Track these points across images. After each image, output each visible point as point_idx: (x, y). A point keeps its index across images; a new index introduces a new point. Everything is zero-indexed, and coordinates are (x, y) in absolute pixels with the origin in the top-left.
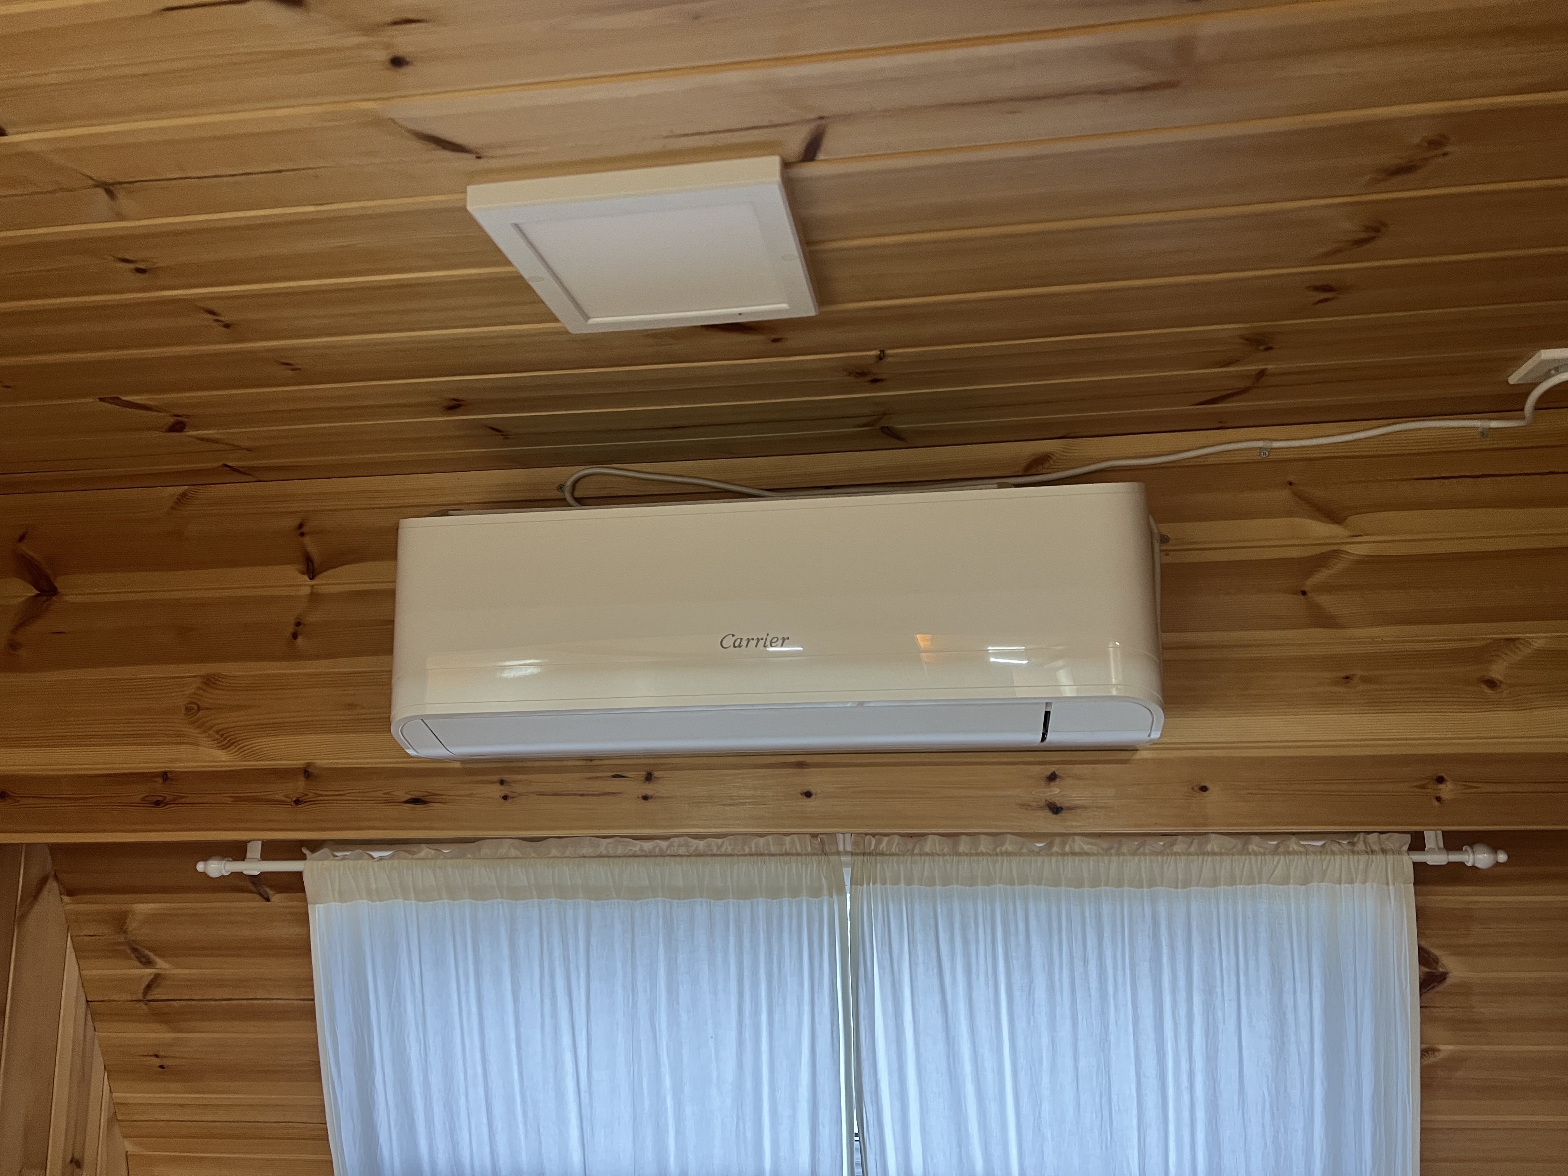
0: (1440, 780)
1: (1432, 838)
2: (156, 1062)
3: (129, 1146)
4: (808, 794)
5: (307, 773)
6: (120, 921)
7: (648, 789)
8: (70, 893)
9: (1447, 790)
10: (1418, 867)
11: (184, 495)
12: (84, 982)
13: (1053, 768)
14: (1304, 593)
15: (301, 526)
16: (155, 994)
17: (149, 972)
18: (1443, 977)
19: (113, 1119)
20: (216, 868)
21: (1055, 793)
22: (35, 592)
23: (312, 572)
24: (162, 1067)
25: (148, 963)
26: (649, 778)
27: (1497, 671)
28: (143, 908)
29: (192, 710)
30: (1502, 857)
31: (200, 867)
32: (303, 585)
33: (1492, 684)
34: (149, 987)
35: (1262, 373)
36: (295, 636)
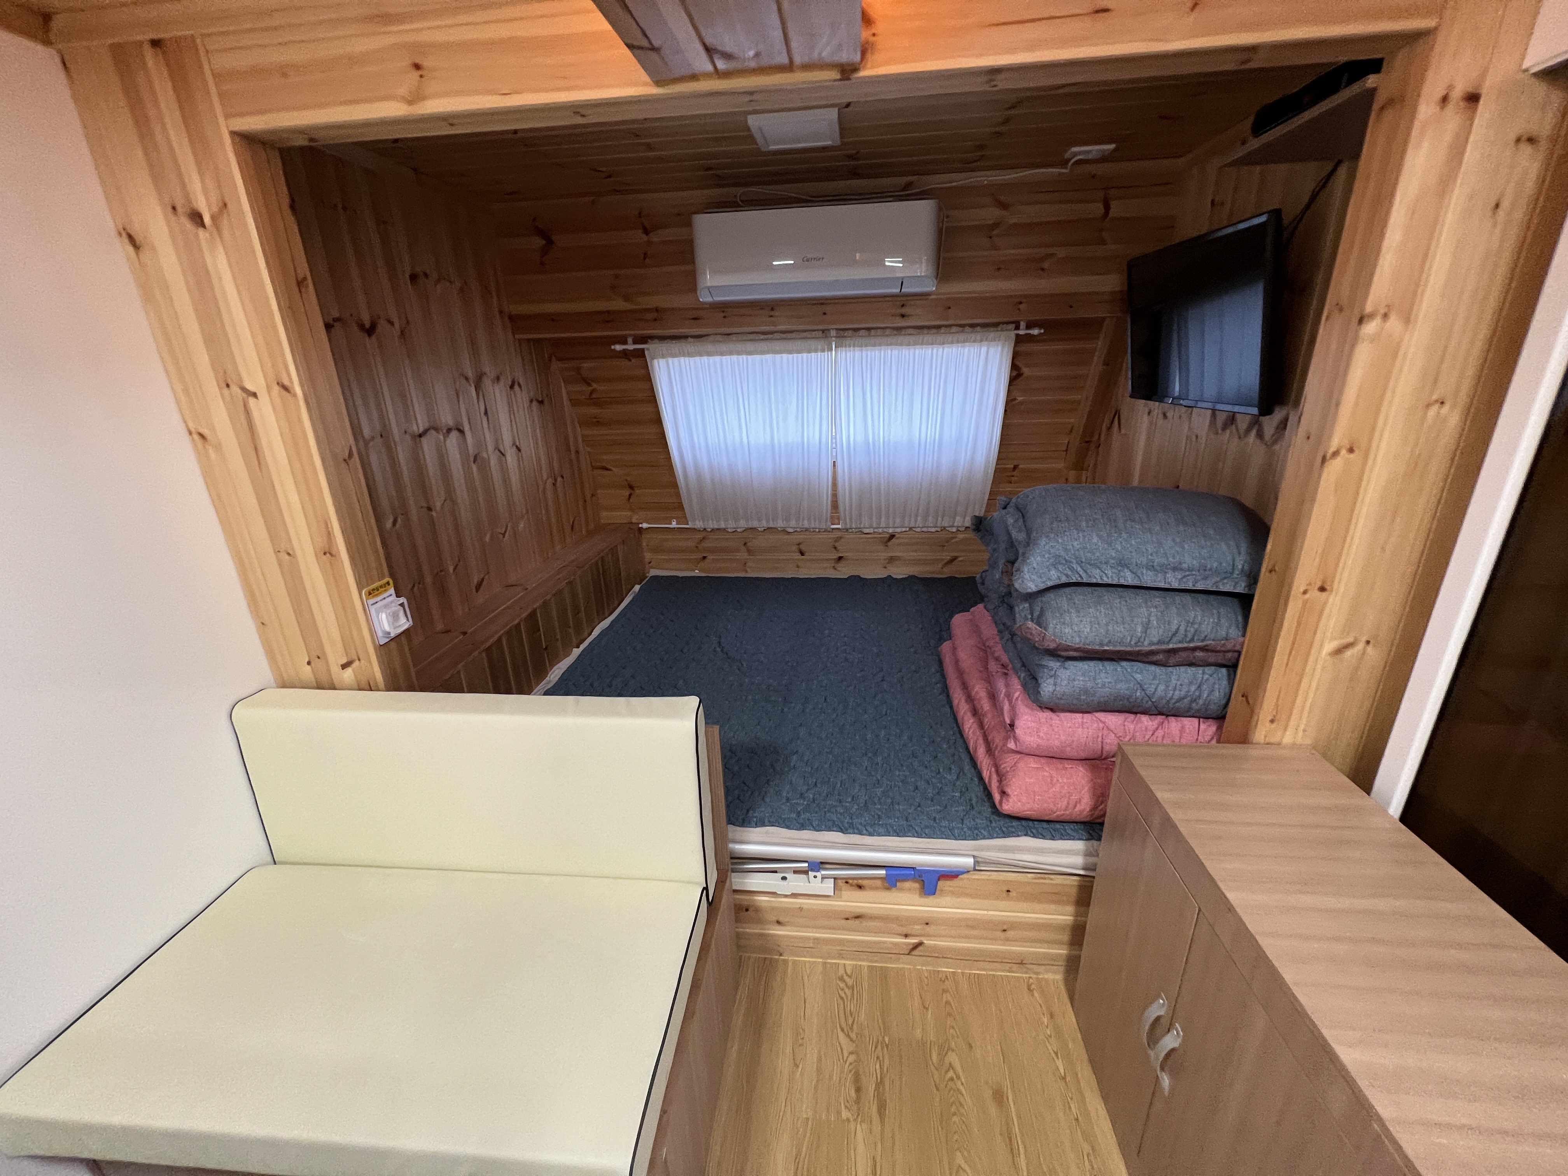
0: (1021, 303)
1: (1023, 325)
2: (595, 420)
3: (589, 449)
4: (825, 314)
5: (657, 310)
6: (578, 370)
7: (772, 313)
8: (559, 360)
9: (1022, 307)
10: (1017, 335)
11: (593, 200)
12: (568, 393)
13: (903, 303)
14: (991, 237)
15: (640, 214)
16: (594, 396)
17: (591, 388)
18: (1022, 374)
19: (583, 441)
20: (618, 347)
21: (903, 311)
22: (544, 242)
23: (646, 232)
24: (598, 422)
25: (589, 385)
26: (772, 309)
27: (1046, 265)
28: (586, 365)
29: (613, 287)
30: (1042, 331)
31: (613, 347)
32: (645, 238)
33: (1043, 269)
34: (591, 393)
35: (983, 156)
36: (645, 258)
